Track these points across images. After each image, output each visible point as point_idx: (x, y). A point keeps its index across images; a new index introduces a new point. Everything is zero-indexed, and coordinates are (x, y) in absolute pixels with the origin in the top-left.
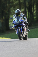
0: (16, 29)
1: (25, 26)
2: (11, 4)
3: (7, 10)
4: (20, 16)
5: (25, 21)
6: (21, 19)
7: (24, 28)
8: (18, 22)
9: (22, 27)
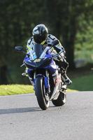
0: (33, 80)
1: (57, 72)
2: (78, 6)
3: (69, 20)
4: (46, 43)
5: (58, 58)
6: (47, 53)
7: (56, 76)
8: (39, 60)
9: (48, 75)
